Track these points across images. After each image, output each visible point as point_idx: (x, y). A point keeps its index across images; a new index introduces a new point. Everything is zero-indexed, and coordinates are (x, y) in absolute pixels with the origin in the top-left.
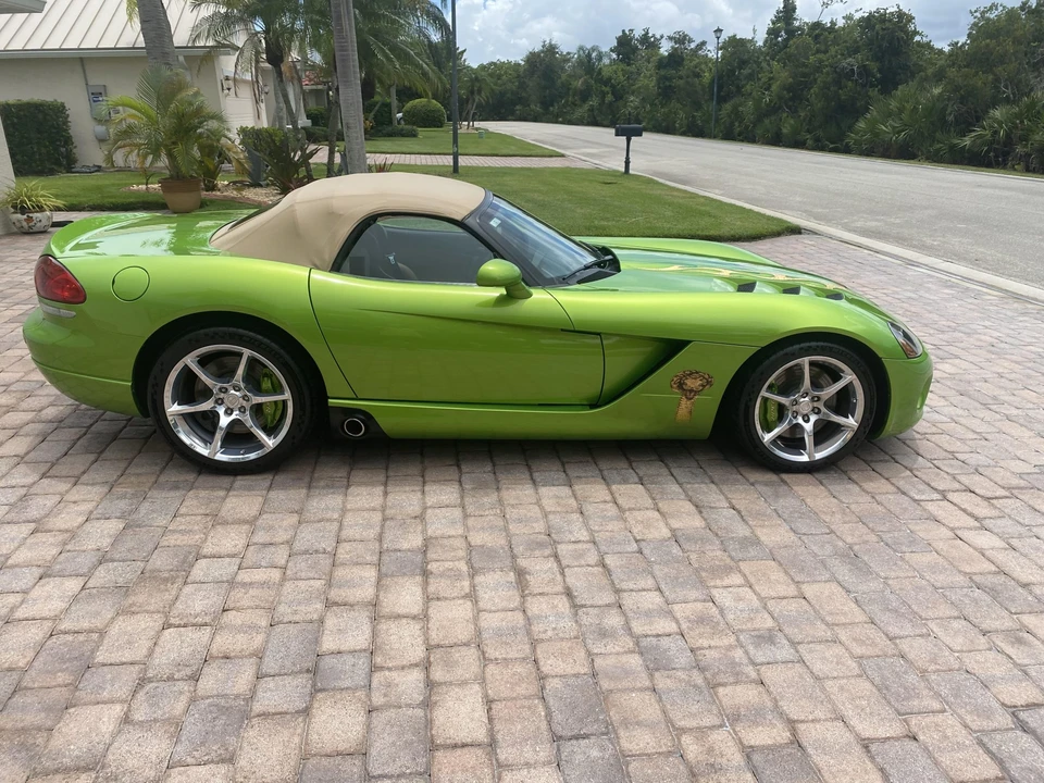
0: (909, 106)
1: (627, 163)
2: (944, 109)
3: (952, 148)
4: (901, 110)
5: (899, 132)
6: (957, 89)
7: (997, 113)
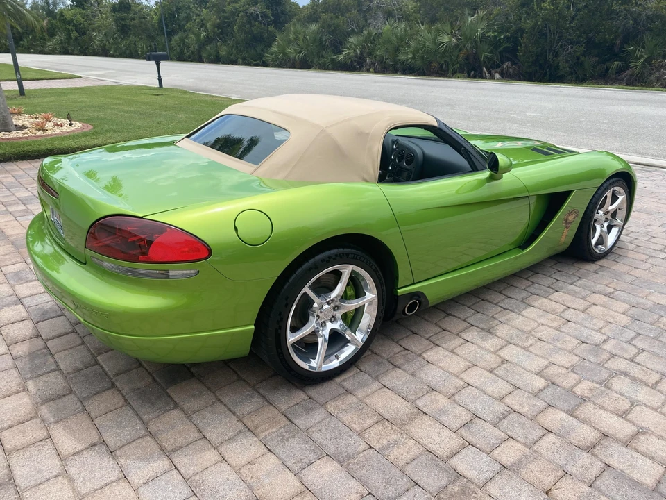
0: (301, 37)
1: (160, 80)
2: (321, 38)
3: (333, 60)
4: (296, 39)
5: (299, 53)
6: (329, 26)
7: (353, 39)
